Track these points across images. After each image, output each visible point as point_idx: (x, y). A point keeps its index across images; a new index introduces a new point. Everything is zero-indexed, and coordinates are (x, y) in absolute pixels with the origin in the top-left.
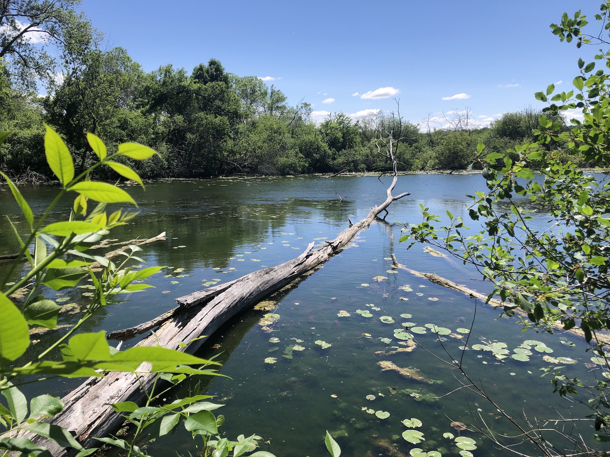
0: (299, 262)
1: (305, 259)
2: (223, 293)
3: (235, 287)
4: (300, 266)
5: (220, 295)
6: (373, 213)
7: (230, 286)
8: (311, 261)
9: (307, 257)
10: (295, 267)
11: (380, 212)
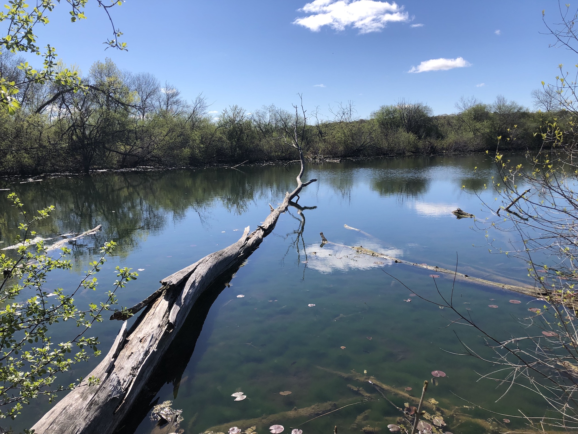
0: (243, 245)
1: (246, 241)
2: (193, 274)
3: (200, 268)
4: (244, 247)
5: (192, 276)
6: (288, 198)
7: (195, 268)
8: (250, 242)
9: (248, 239)
10: (240, 248)
11: (292, 197)
